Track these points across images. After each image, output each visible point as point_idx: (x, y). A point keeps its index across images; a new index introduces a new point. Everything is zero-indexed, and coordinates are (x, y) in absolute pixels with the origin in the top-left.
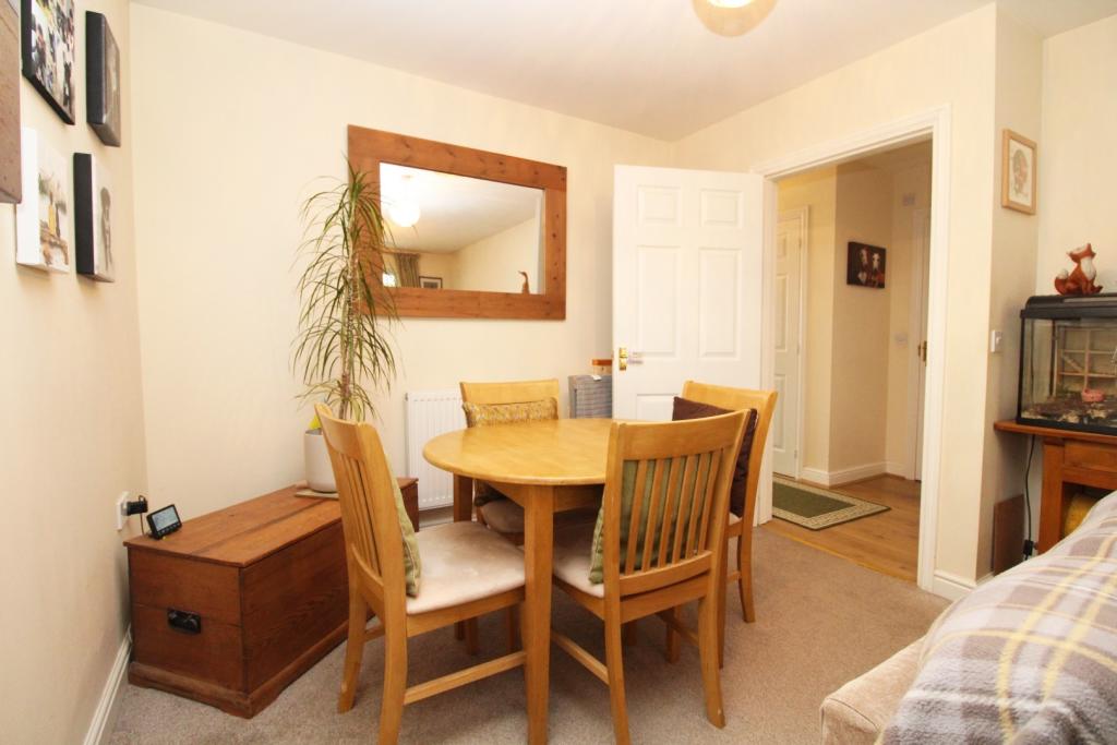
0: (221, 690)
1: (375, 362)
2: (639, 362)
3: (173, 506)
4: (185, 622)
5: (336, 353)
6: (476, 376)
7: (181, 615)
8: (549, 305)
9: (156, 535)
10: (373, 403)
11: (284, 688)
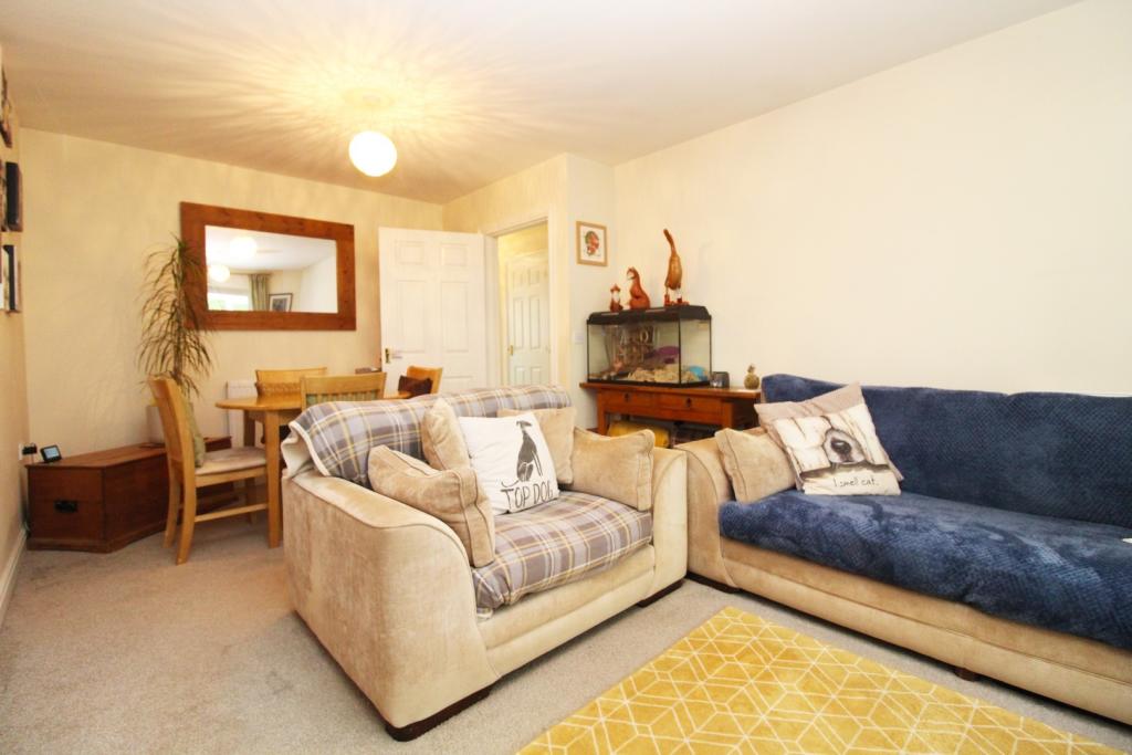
0: (89, 542)
1: (200, 361)
2: (400, 358)
3: (55, 446)
4: (66, 507)
5: (171, 355)
6: (268, 366)
7: (64, 502)
8: (344, 319)
9: (47, 460)
10: (198, 387)
11: (130, 543)
